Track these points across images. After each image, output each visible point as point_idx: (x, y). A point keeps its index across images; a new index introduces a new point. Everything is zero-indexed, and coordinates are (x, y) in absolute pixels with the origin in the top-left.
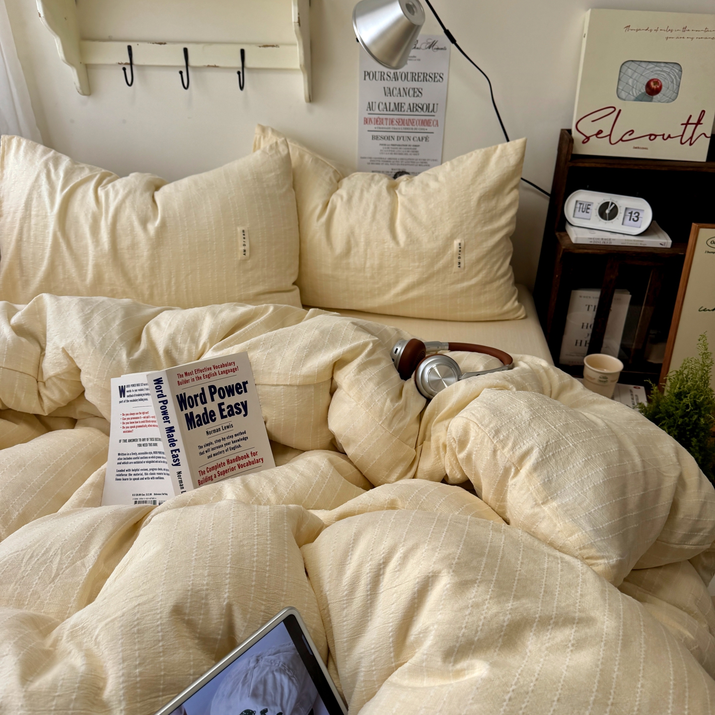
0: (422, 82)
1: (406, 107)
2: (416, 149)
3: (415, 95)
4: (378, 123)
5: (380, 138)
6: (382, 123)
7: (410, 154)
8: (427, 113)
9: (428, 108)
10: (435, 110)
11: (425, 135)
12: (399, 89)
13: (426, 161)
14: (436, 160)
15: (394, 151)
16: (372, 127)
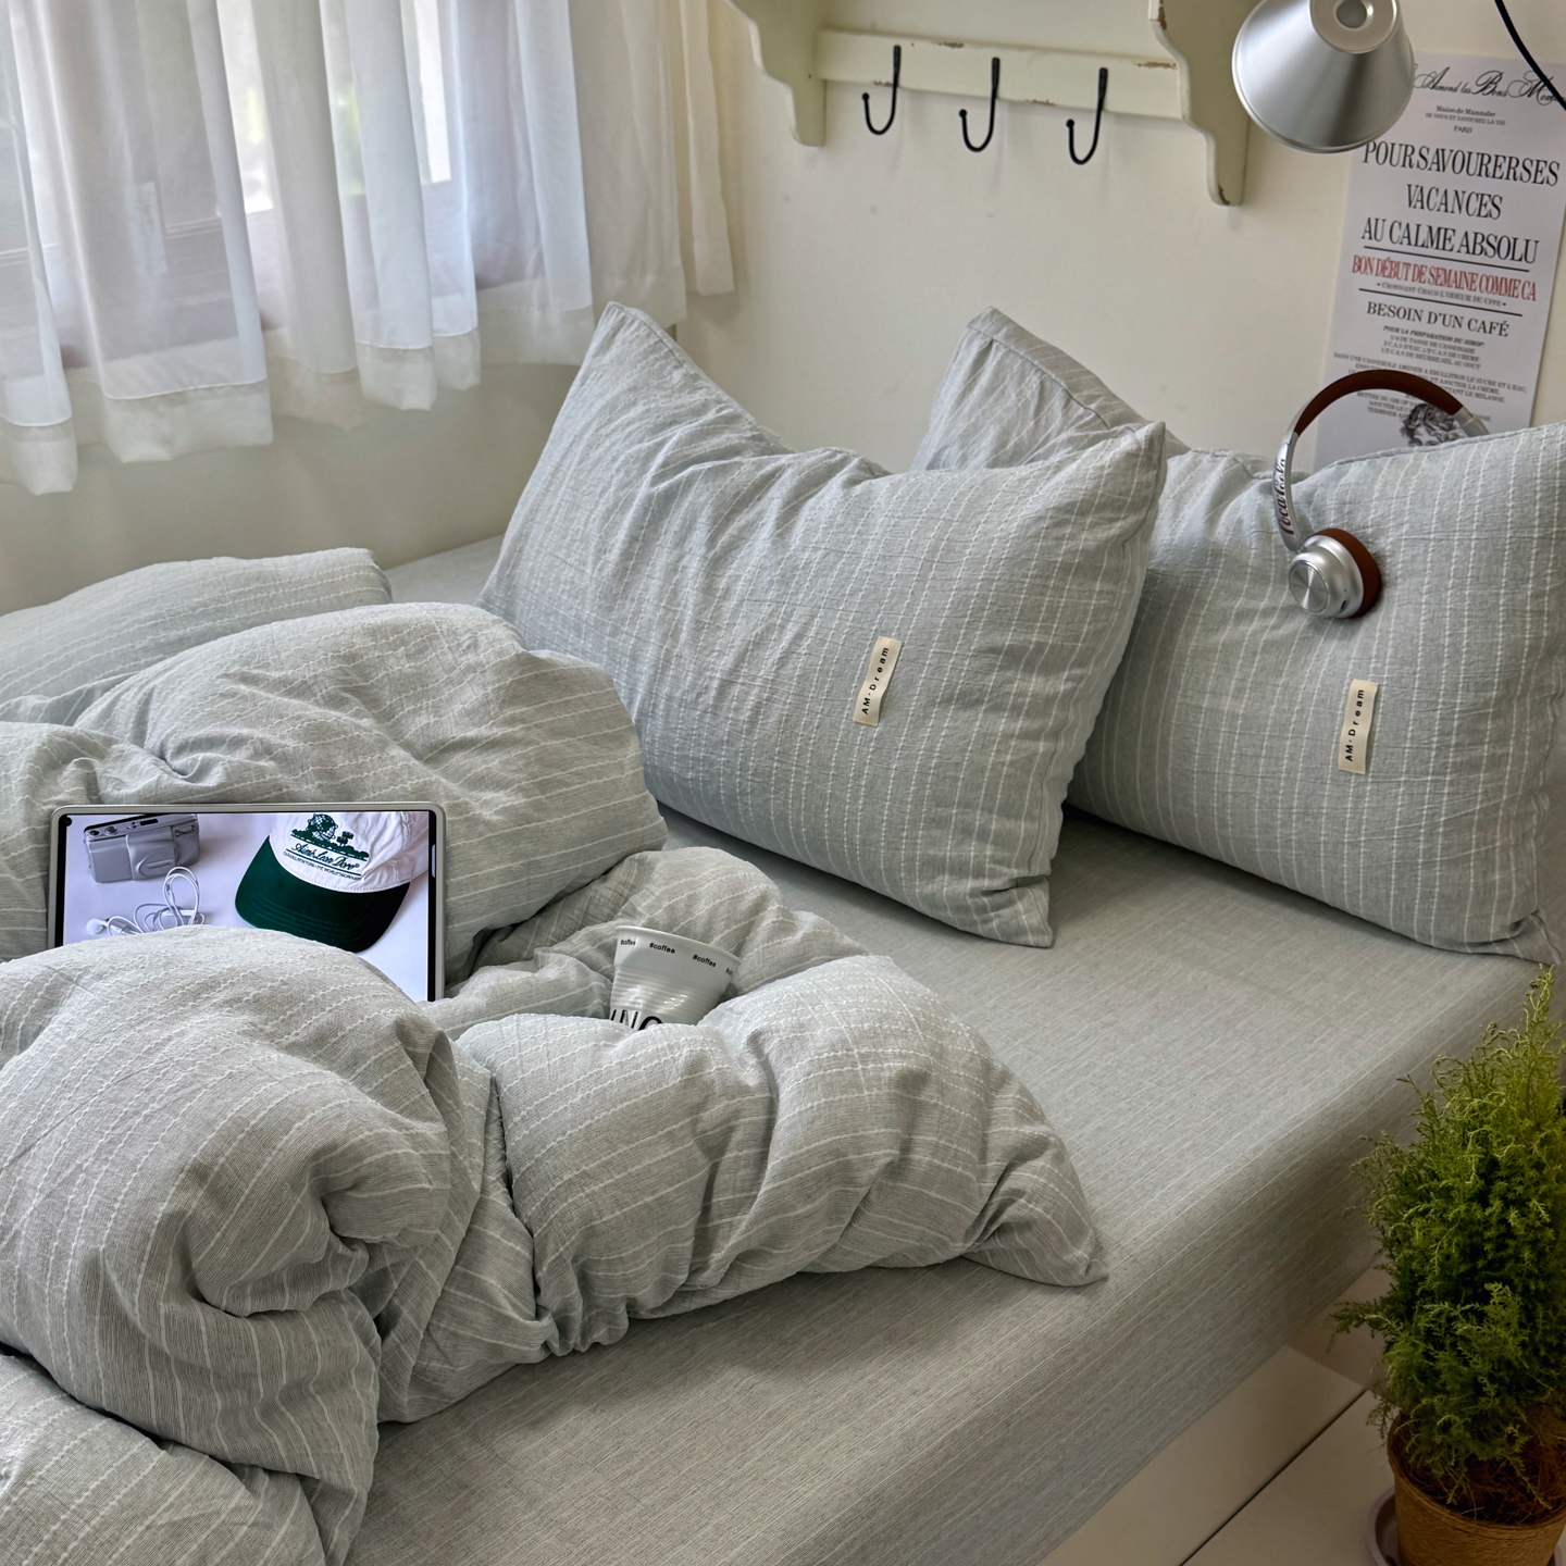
0: (1503, 180)
1: (1457, 240)
2: (1472, 351)
3: (1484, 213)
4: (1387, 273)
5: (1386, 310)
6: (1396, 274)
7: (1457, 363)
8: (1508, 263)
9: (1512, 248)
10: (1530, 258)
11: (1499, 318)
12: (1446, 192)
13: (1496, 387)
14: (1520, 389)
15: (1416, 349)
16: (1371, 281)
